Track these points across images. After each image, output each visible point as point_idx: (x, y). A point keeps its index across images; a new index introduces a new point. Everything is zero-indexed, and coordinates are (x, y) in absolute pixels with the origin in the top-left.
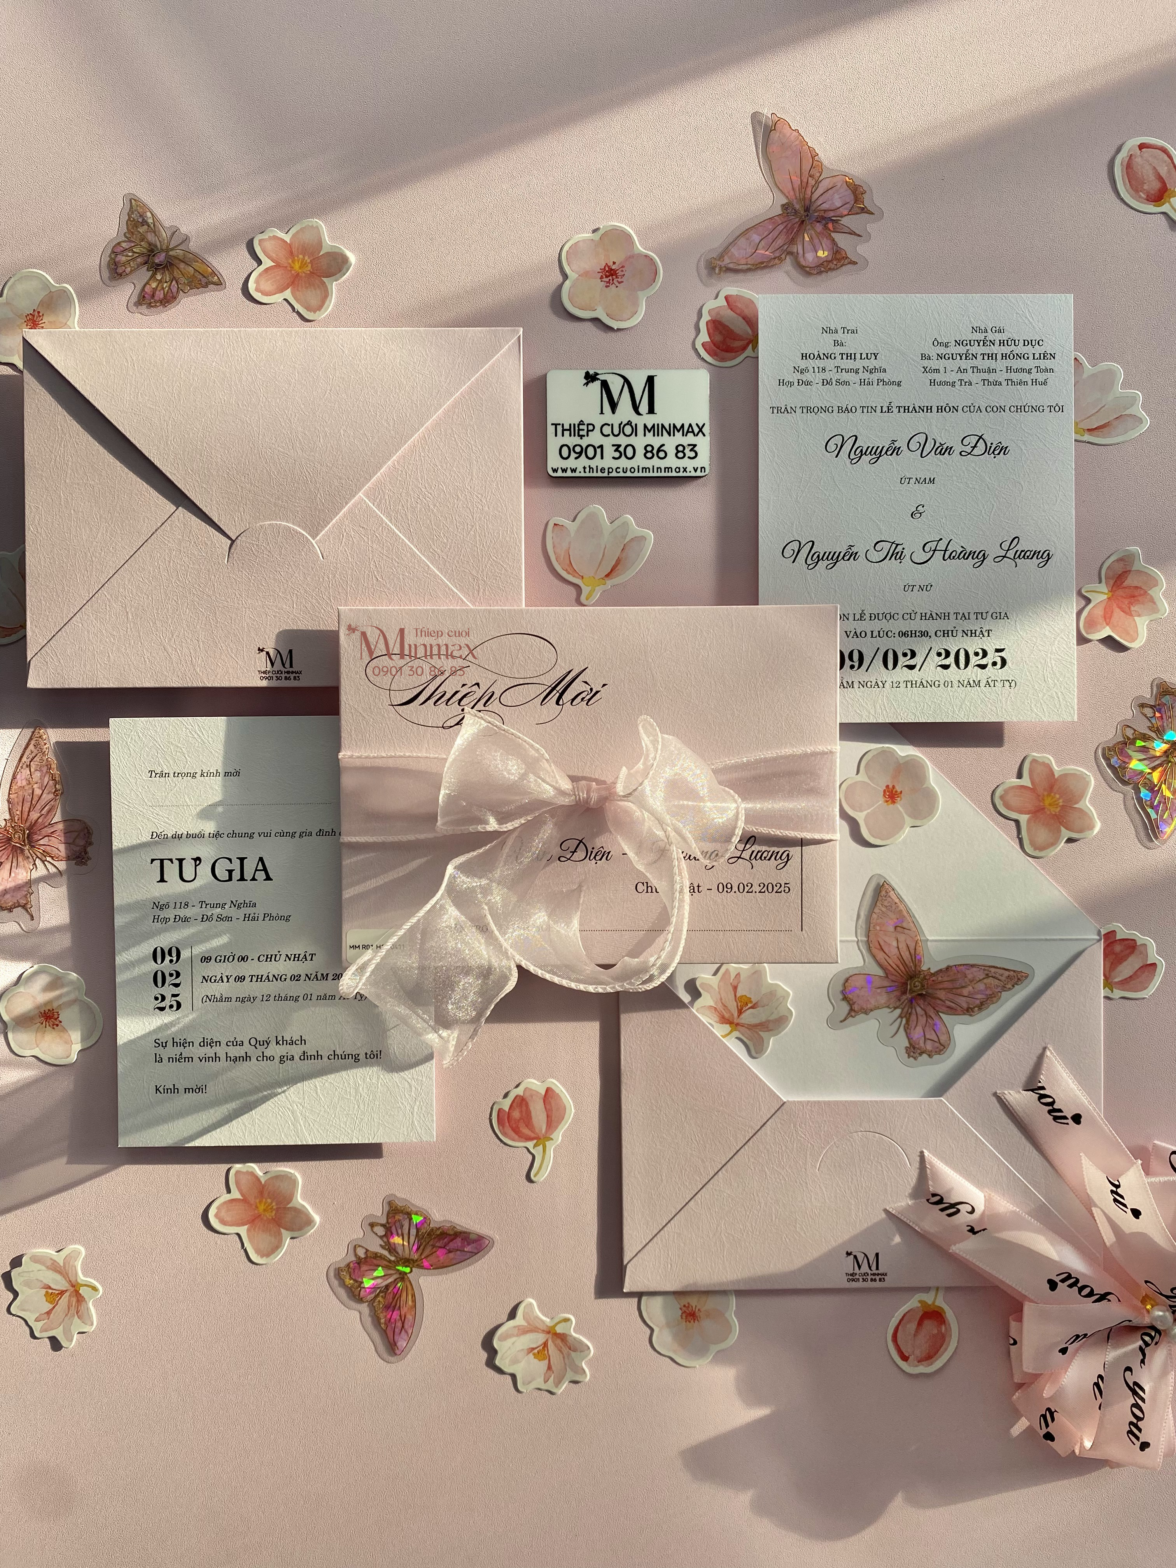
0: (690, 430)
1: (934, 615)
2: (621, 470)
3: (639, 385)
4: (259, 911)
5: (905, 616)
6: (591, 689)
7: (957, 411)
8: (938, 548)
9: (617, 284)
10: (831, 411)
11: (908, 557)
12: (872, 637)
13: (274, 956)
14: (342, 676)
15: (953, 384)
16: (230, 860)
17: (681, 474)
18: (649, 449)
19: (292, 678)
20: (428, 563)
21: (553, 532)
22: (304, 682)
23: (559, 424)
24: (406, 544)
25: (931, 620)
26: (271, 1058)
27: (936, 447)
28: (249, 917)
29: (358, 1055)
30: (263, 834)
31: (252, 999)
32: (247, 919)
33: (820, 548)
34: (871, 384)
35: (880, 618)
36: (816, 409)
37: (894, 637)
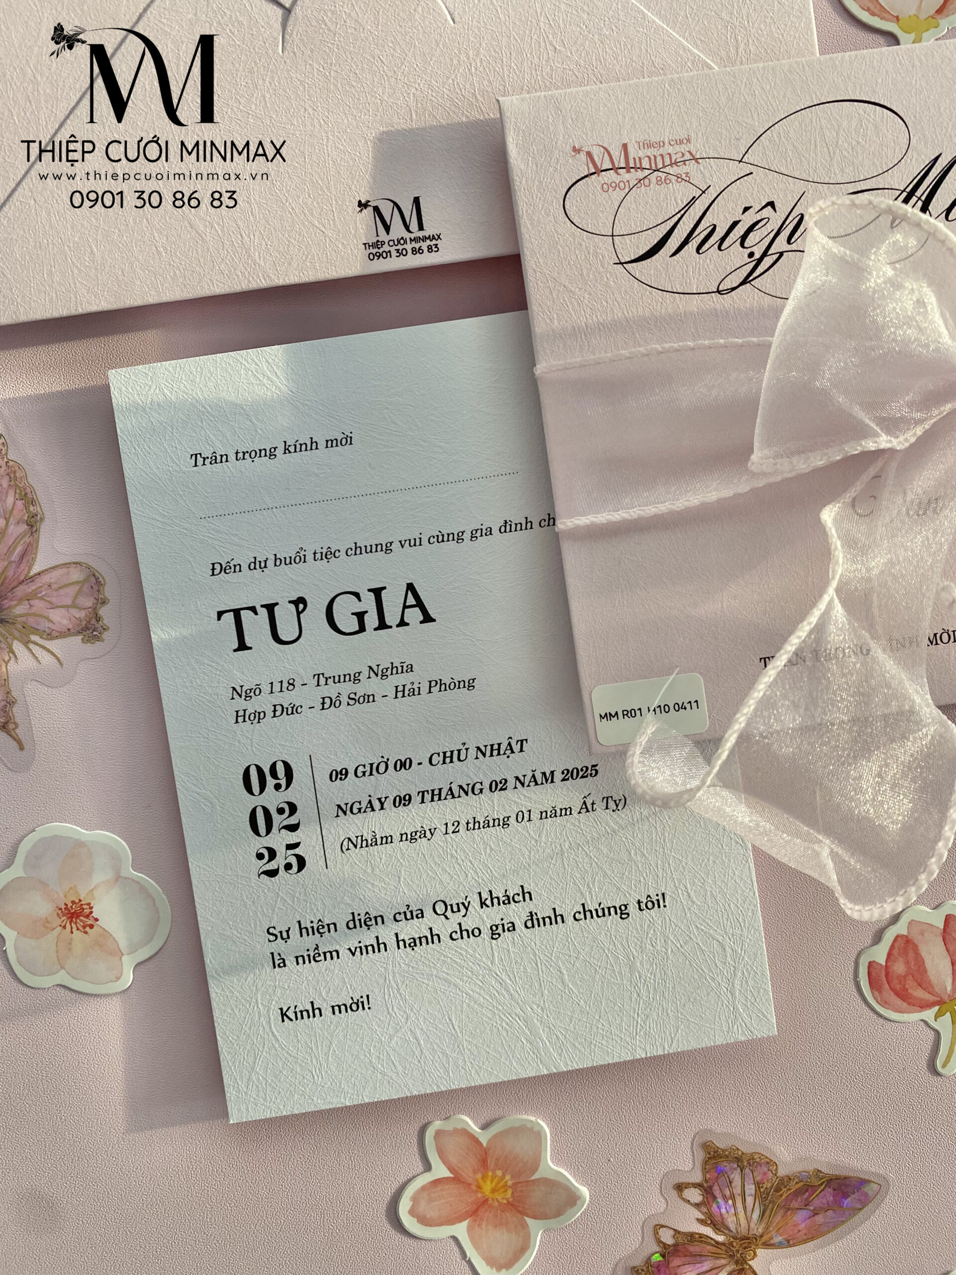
4: (420, 677)
13: (456, 753)
16: (357, 595)
19: (425, 249)
20: (641, 7)
22: (447, 254)
26: (475, 933)
28: (404, 691)
29: (626, 906)
30: (408, 542)
31: (428, 834)
32: (400, 694)
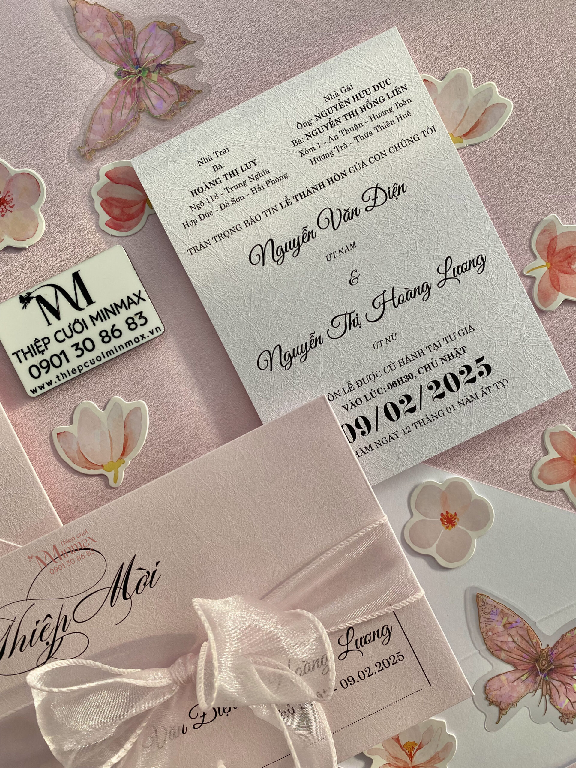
0: (131, 301)
1: (410, 357)
2: (89, 363)
3: (69, 286)
5: (386, 369)
6: (148, 572)
7: (346, 175)
8: (386, 300)
9: (11, 209)
10: (239, 229)
11: (364, 319)
12: (367, 400)
15: (332, 154)
17: (141, 342)
18: (104, 334)
21: (59, 441)
25: (410, 363)
27: (343, 215)
33: (287, 348)
34: (262, 188)
35: (366, 381)
36: (227, 234)
37: (386, 391)
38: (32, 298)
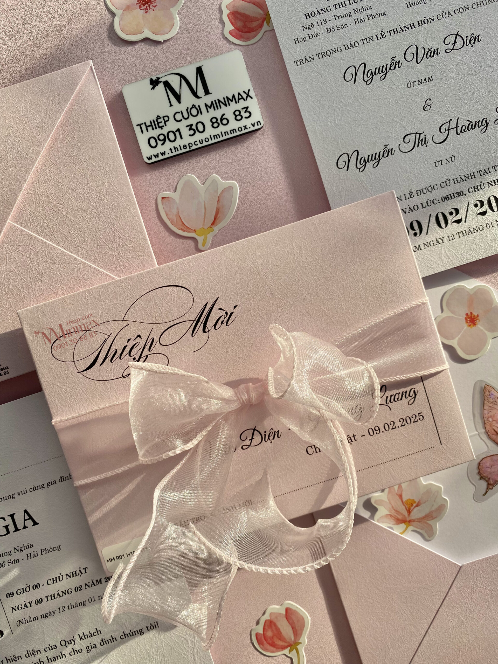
0: (240, 97)
1: (463, 178)
2: (198, 143)
3: (192, 77)
4: (37, 549)
5: (442, 184)
6: (226, 313)
7: (433, 21)
8: (451, 127)
9: (153, 8)
10: (340, 51)
11: (430, 140)
12: (423, 208)
13: (58, 578)
14: (36, 362)
15: (424, 2)
16: (3, 519)
17: (244, 132)
18: (214, 120)
19: (3, 374)
20: (75, 256)
21: (163, 204)
22: (13, 374)
23: (143, 124)
24: (54, 247)
25: (462, 183)
26: (80, 651)
27: (426, 52)
28: (31, 556)
29: (142, 630)
30: (21, 493)
31: (52, 614)
32: (29, 557)
33: (364, 154)
34: (363, 20)
35: (425, 192)
36: (328, 53)
37: (439, 203)
38: (161, 82)
